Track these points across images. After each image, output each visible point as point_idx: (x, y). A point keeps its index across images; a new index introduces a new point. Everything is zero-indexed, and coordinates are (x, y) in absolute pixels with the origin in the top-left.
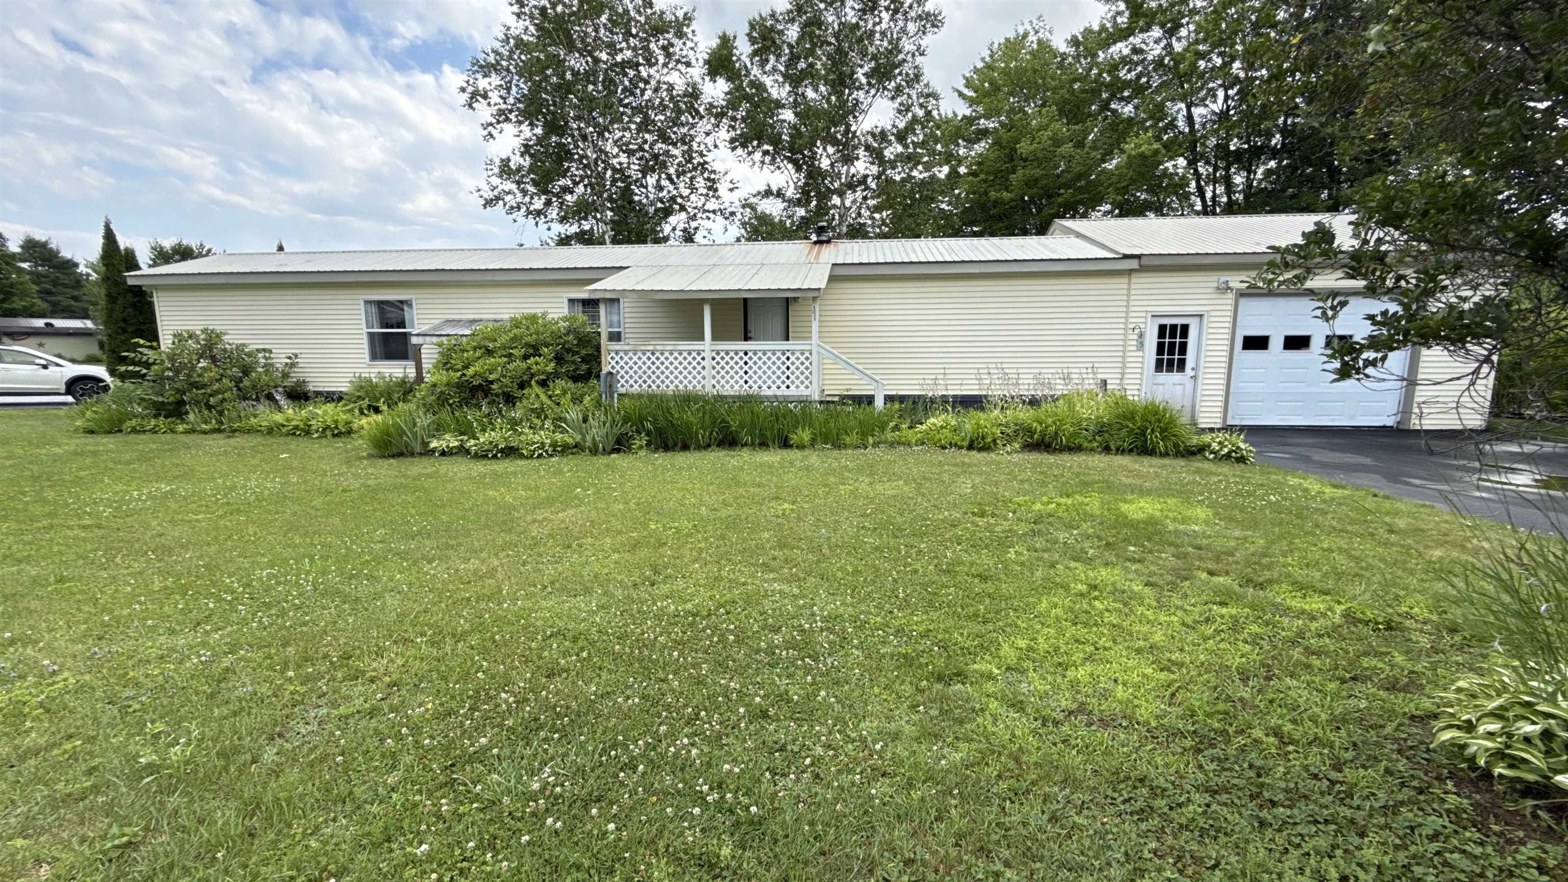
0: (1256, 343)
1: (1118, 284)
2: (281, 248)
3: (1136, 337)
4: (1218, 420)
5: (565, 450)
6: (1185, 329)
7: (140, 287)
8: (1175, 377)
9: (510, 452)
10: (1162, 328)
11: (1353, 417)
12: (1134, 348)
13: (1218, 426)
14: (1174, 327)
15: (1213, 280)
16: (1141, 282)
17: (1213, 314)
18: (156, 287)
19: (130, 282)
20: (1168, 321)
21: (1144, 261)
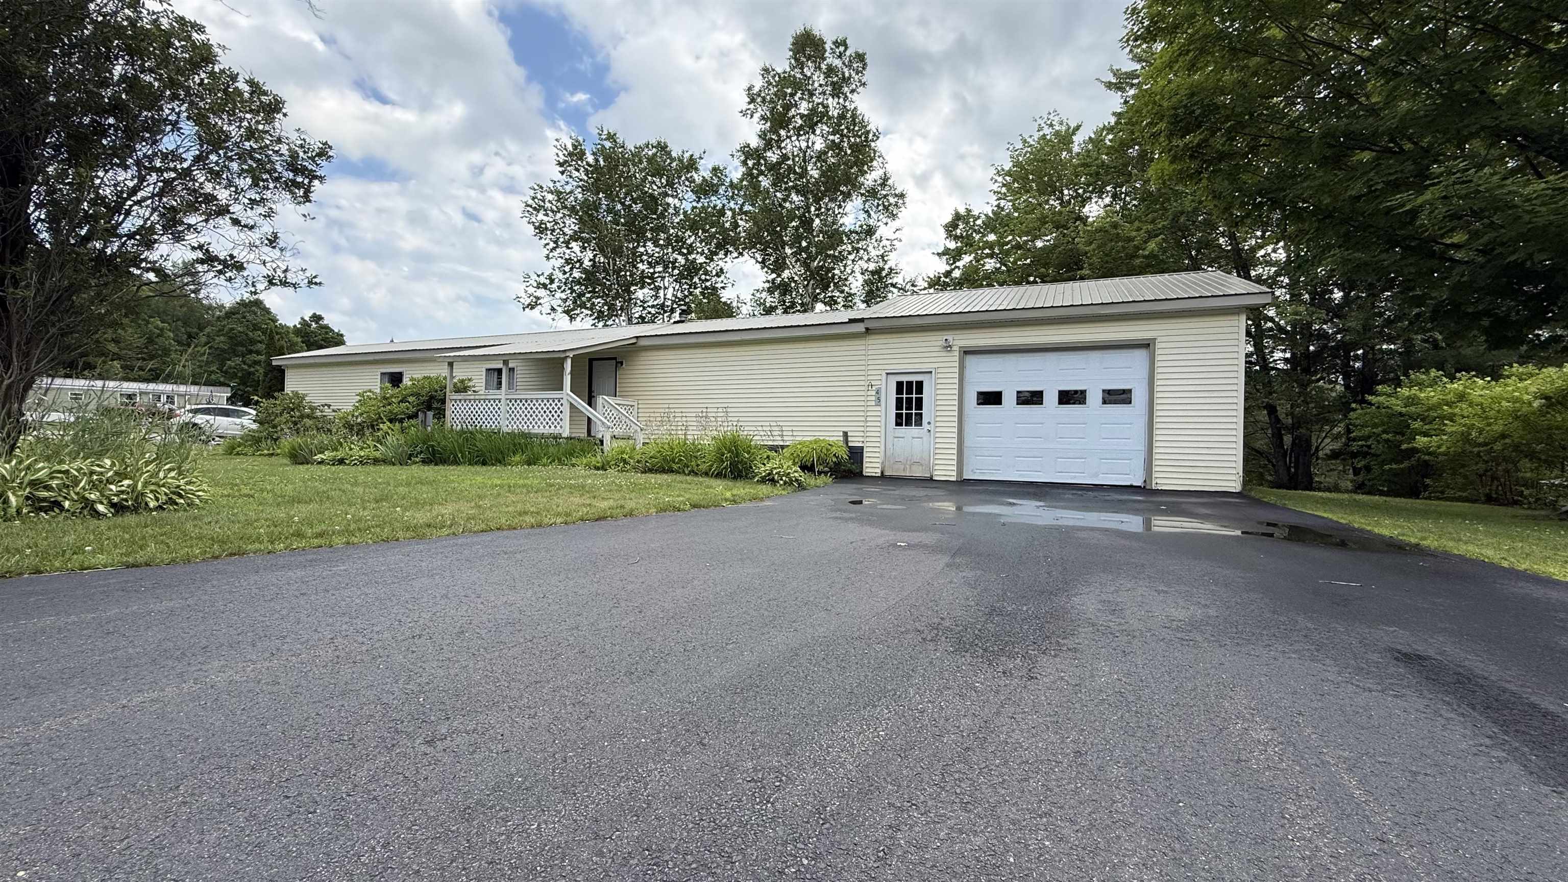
0: (991, 398)
1: (857, 346)
2: (392, 341)
3: (874, 393)
4: (955, 473)
5: (376, 461)
6: (920, 384)
7: (280, 366)
8: (913, 430)
9: (341, 462)
10: (900, 385)
11: (1096, 475)
12: (873, 403)
13: (954, 479)
14: (910, 384)
15: (937, 340)
16: (876, 344)
17: (940, 370)
18: (287, 366)
19: (274, 363)
20: (905, 379)
21: (870, 325)
